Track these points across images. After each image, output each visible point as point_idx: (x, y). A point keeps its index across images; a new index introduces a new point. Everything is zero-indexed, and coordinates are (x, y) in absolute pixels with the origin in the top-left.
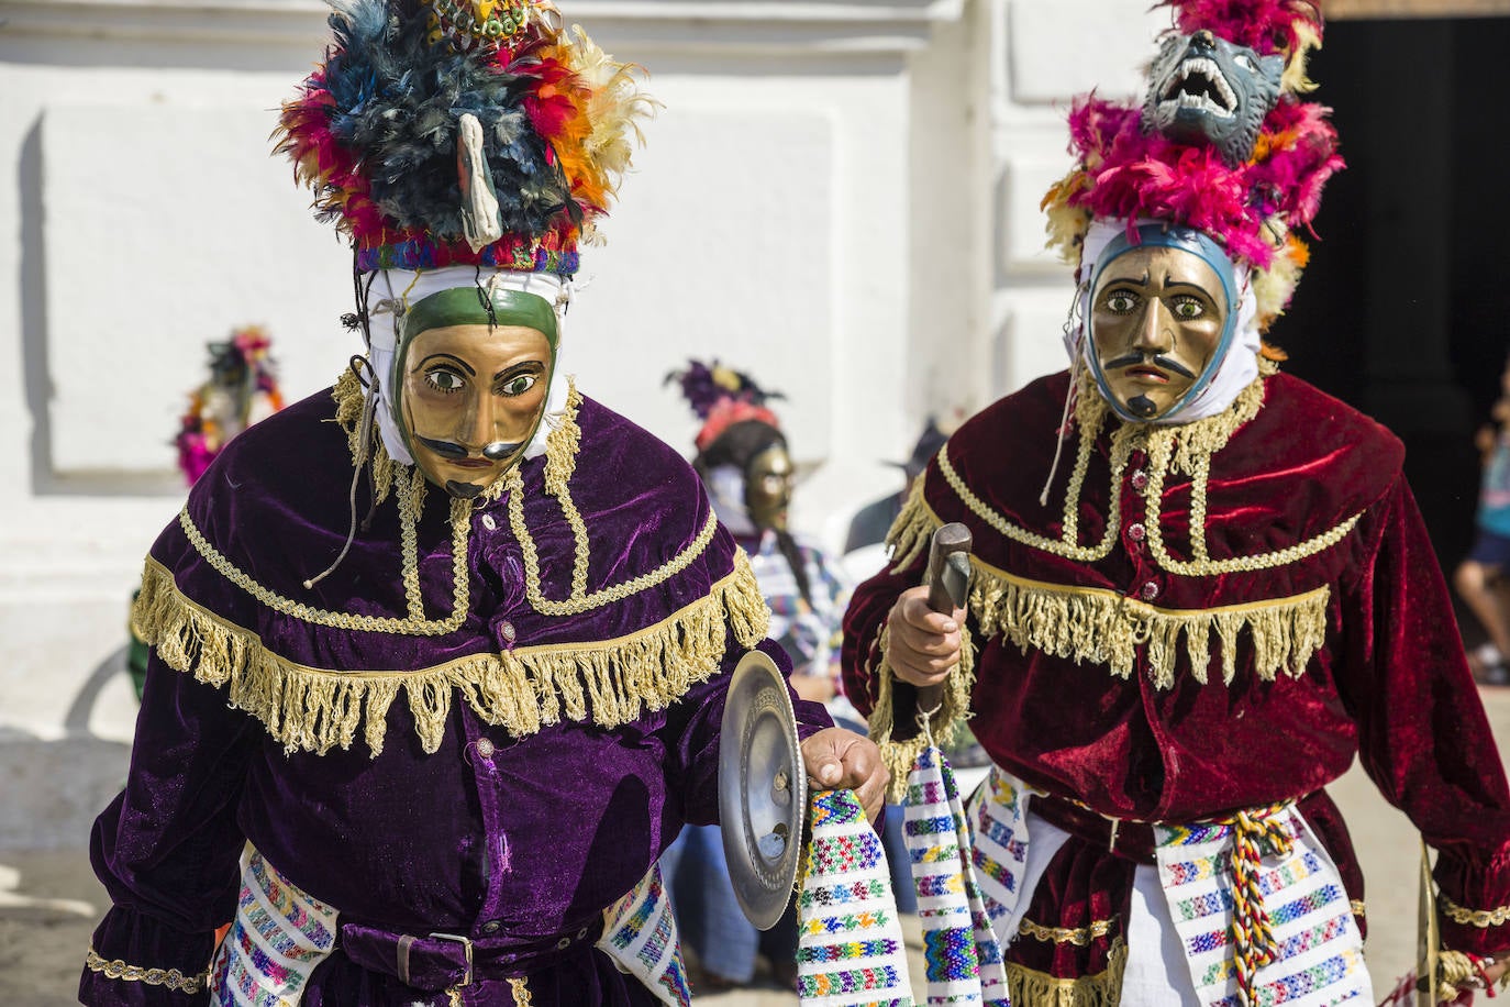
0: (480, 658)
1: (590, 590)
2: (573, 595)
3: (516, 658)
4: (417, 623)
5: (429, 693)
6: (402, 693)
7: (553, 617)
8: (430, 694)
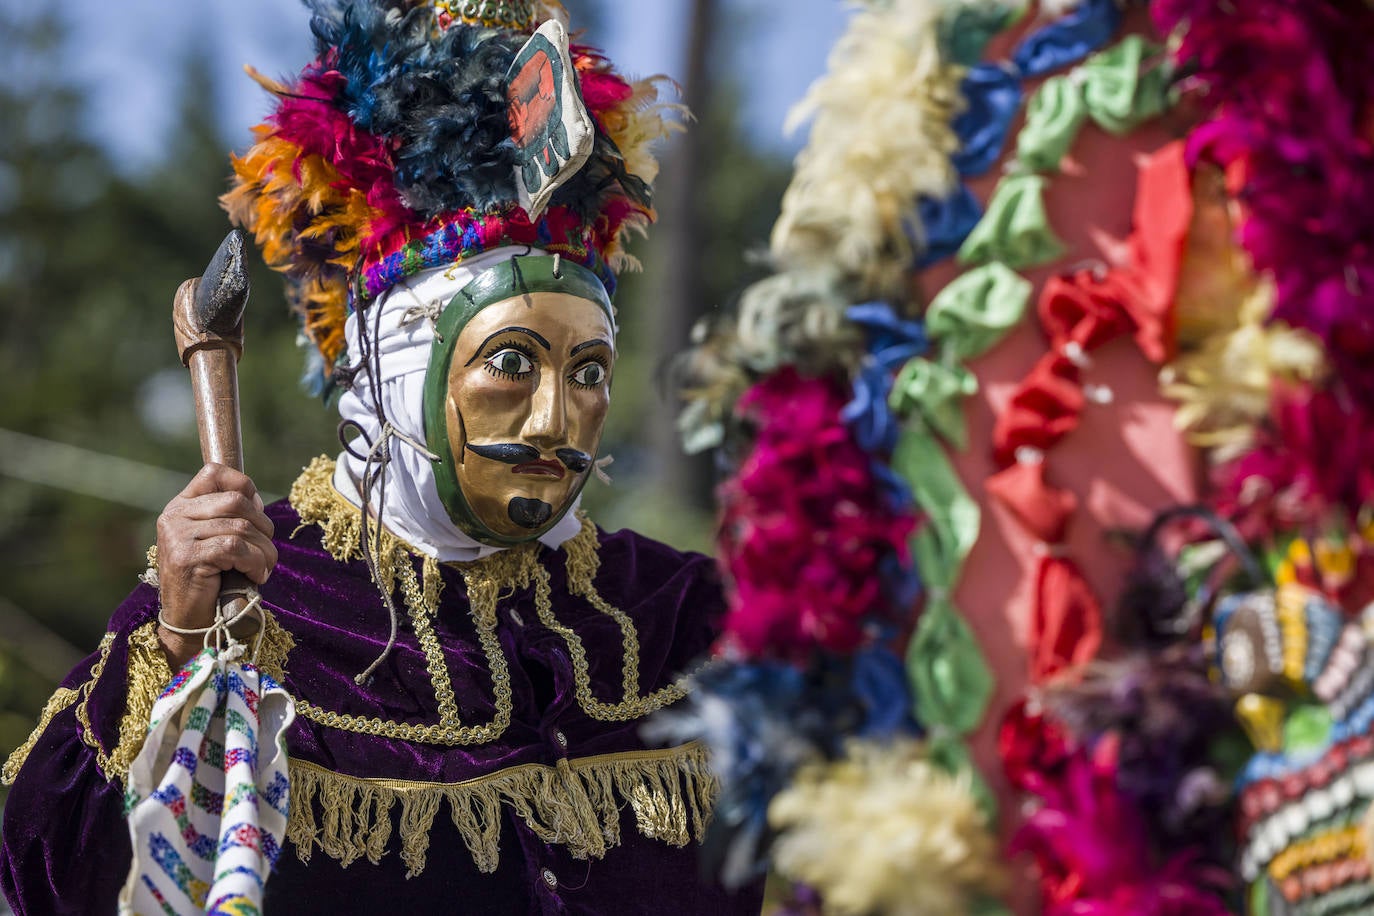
0: (531, 770)
1: (643, 693)
2: (625, 697)
3: (572, 769)
4: (448, 729)
5: (477, 807)
6: (445, 805)
7: (606, 724)
8: (479, 805)
